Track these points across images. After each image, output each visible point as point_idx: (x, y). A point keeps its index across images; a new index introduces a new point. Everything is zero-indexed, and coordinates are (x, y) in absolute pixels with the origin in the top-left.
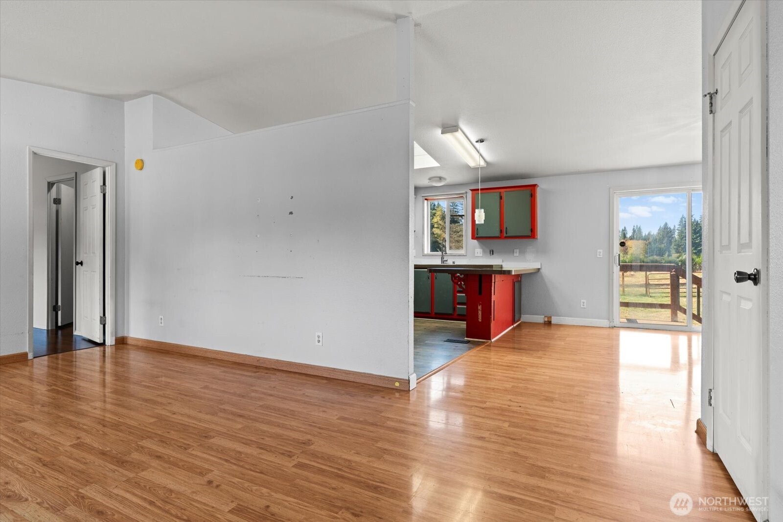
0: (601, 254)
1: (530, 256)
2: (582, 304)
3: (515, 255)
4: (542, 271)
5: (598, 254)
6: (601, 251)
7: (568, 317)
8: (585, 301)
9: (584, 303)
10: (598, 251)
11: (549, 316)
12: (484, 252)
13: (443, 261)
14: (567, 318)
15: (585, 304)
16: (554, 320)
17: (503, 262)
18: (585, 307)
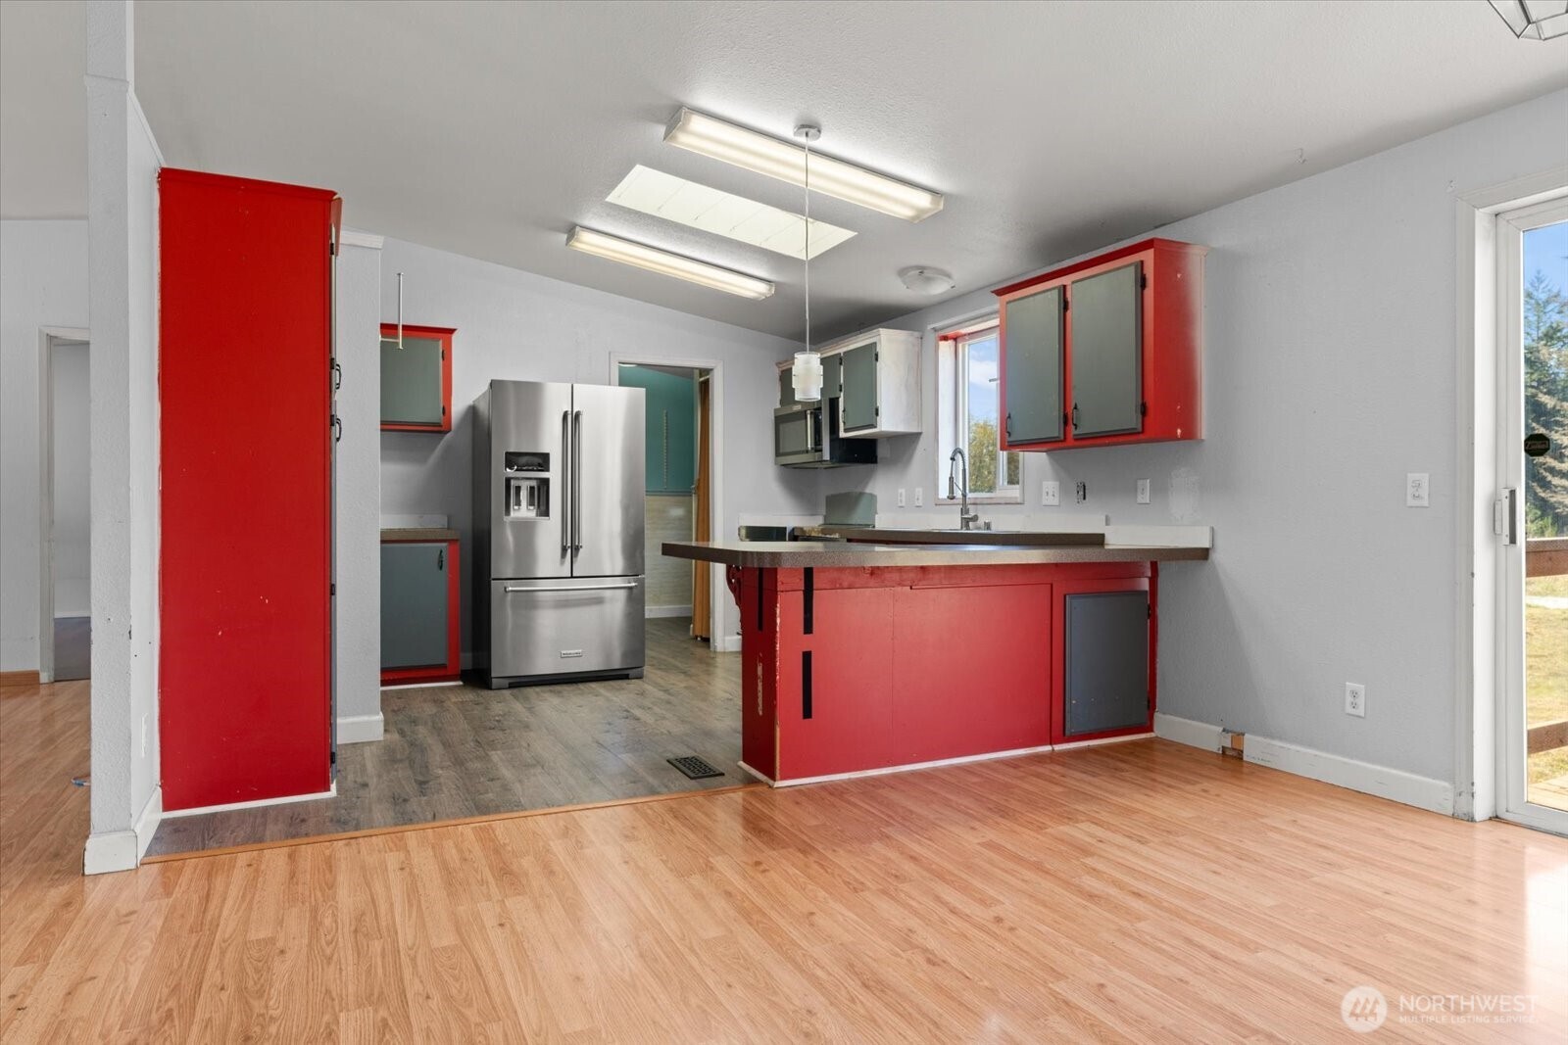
0: (1424, 492)
1: (1181, 503)
2: (1349, 699)
3: (1140, 499)
4: (1216, 557)
5: (1410, 491)
6: (1424, 478)
7: (1301, 743)
8: (1360, 688)
9: (1355, 694)
10: (1411, 477)
11: (1238, 730)
12: (1063, 490)
13: (966, 522)
14: (1293, 747)
15: (1361, 701)
16: (1254, 749)
17: (1107, 523)
18: (1361, 711)
